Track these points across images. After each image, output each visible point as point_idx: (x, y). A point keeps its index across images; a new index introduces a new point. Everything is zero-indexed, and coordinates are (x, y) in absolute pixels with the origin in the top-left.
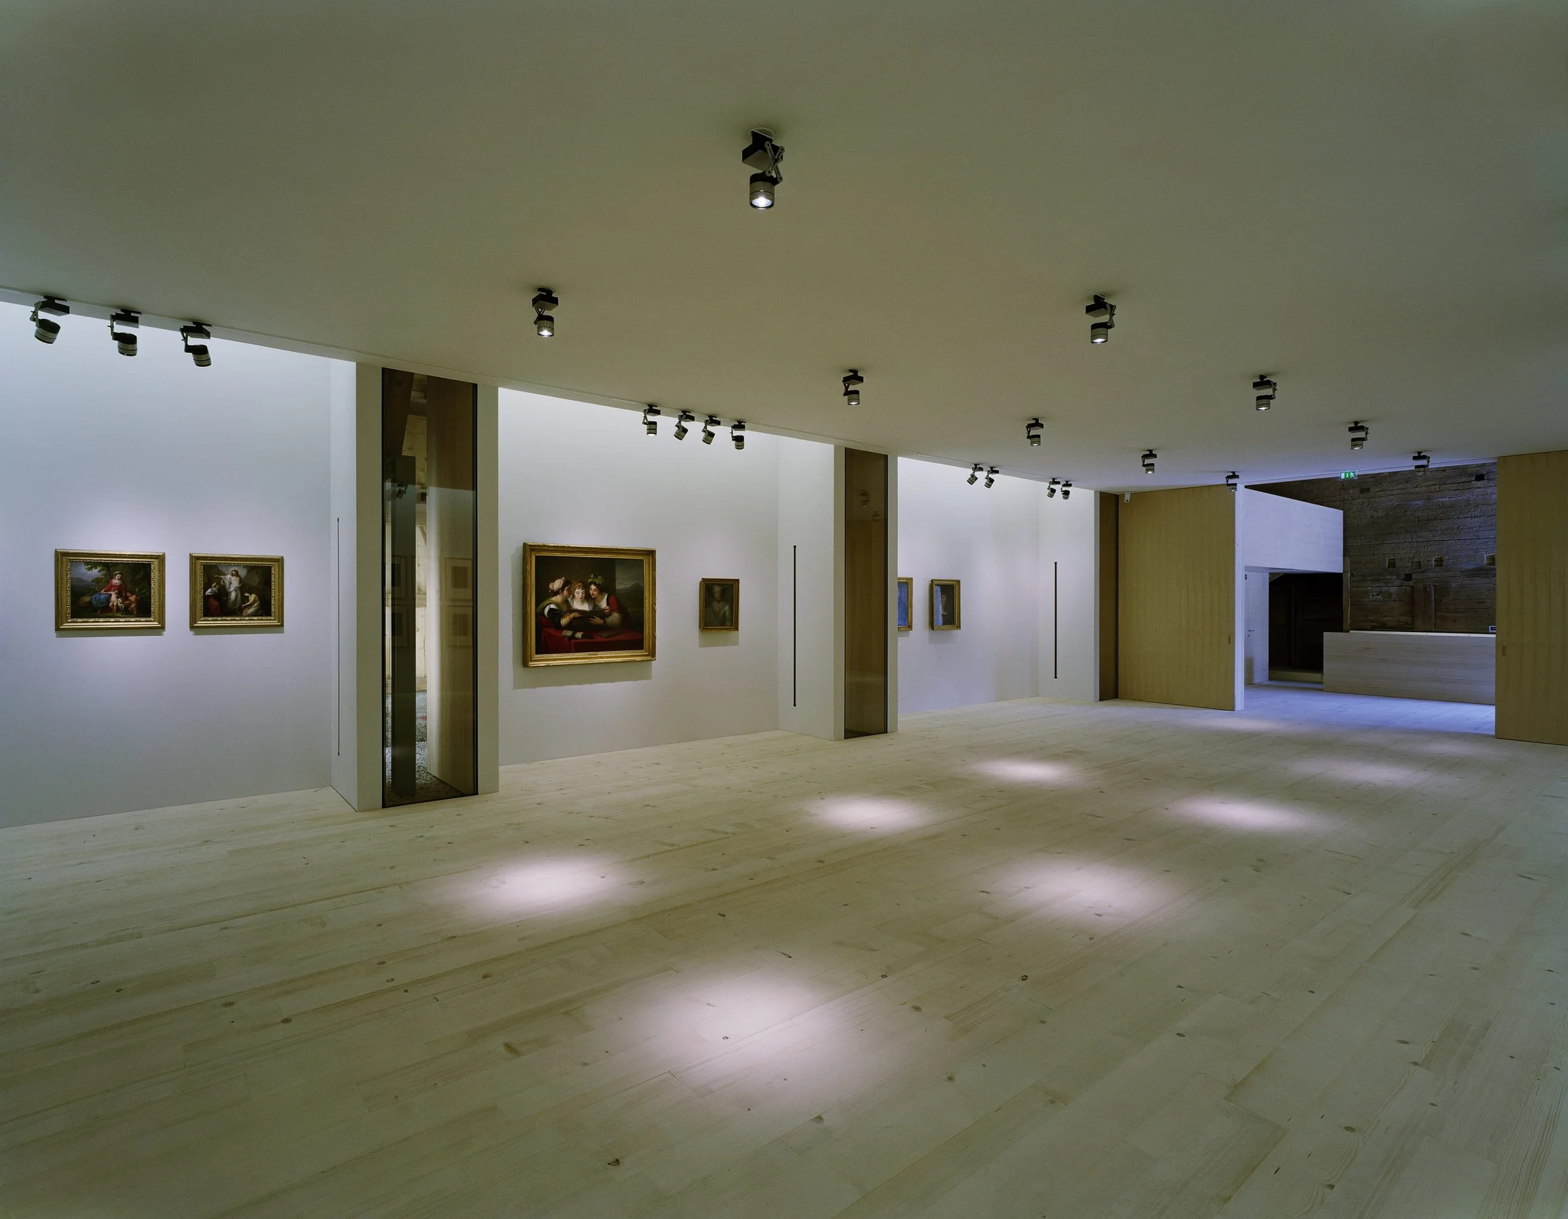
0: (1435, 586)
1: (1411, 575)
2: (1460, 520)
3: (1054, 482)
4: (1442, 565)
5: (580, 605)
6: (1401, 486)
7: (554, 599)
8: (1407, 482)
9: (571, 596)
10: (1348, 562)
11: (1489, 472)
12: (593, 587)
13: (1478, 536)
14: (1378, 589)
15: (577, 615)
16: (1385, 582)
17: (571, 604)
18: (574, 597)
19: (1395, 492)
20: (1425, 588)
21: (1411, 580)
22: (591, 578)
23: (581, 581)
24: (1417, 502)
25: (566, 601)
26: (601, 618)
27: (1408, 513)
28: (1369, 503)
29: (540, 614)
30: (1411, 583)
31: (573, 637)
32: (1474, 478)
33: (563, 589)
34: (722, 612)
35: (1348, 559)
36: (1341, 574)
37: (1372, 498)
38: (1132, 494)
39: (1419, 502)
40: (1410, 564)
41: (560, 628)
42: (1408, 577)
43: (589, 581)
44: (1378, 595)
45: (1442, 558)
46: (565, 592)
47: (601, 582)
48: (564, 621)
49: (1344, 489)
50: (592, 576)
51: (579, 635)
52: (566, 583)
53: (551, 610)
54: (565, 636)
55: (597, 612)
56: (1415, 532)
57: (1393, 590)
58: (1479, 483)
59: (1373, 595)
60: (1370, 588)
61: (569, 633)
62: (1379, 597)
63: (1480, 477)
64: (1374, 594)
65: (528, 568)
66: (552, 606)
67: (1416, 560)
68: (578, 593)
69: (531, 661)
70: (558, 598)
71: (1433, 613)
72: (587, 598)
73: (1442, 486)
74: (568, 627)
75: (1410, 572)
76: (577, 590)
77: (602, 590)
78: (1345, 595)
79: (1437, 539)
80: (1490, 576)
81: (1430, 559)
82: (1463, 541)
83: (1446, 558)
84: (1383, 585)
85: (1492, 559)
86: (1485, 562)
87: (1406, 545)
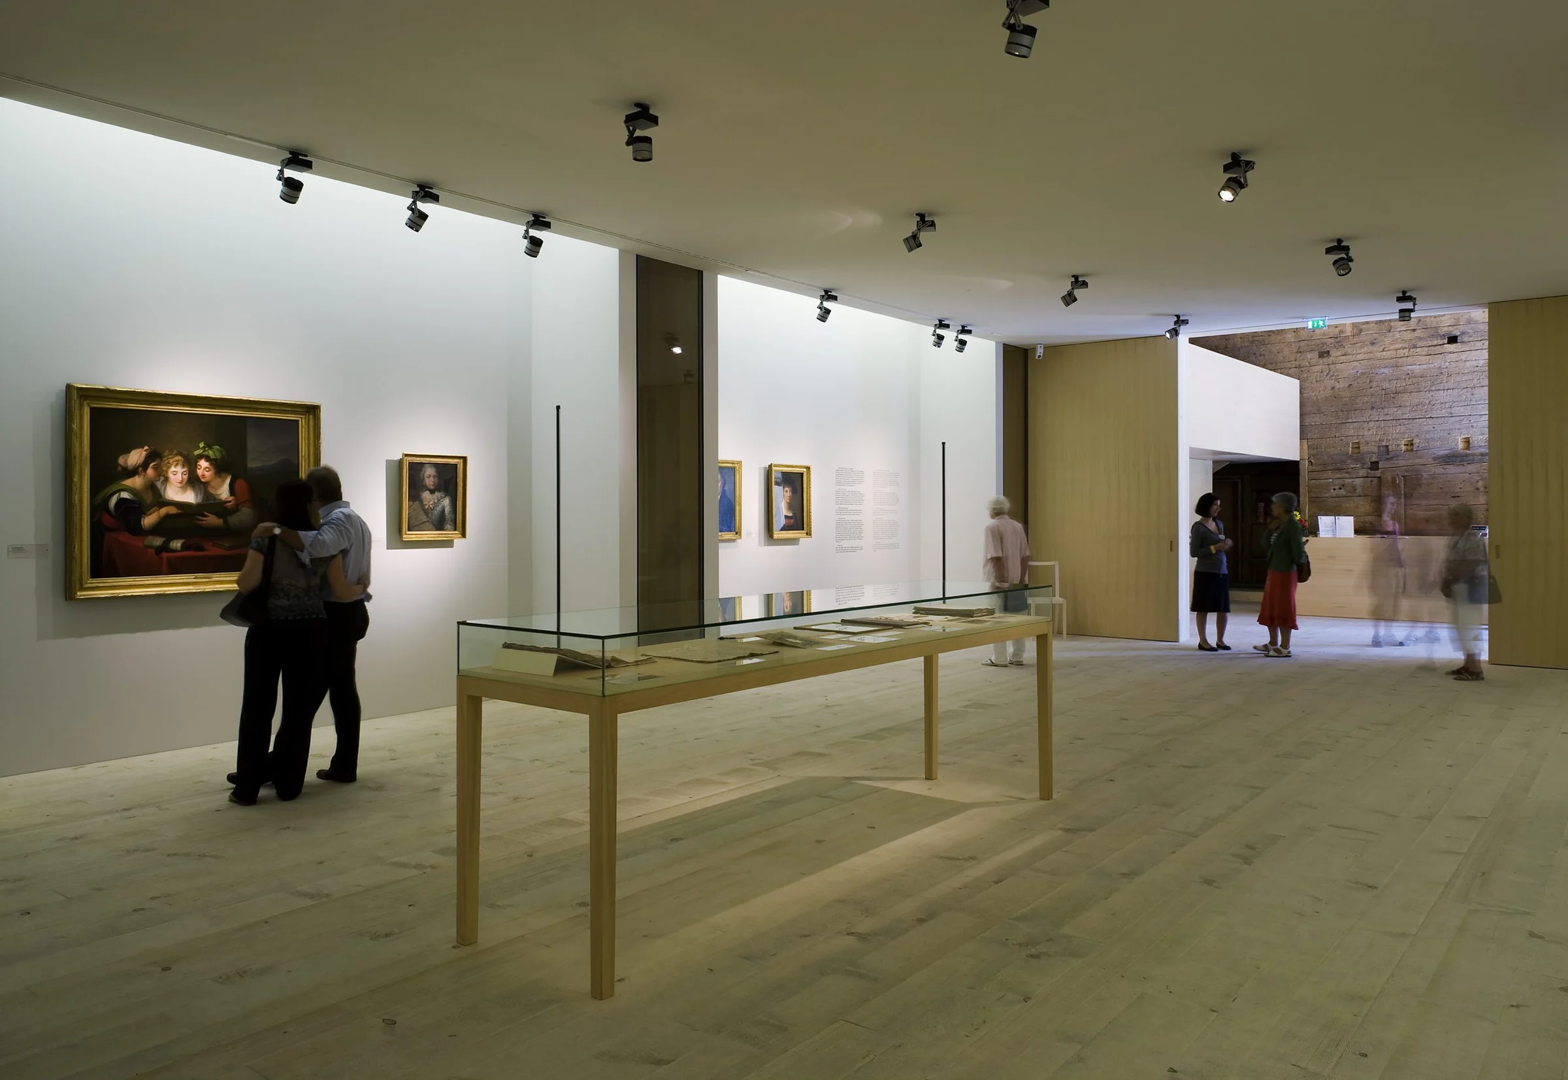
0: (1405, 477)
1: (1377, 463)
2: (1431, 394)
3: (942, 325)
4: (1412, 450)
5: (178, 493)
6: (1365, 350)
7: (128, 482)
8: (1373, 344)
9: (162, 478)
10: (1306, 447)
11: (1463, 333)
12: (203, 463)
13: (1451, 414)
14: (1340, 482)
15: (173, 510)
16: (1347, 473)
17: (162, 493)
18: (167, 479)
19: (1359, 357)
20: (1394, 479)
21: (1378, 469)
22: (199, 448)
23: (181, 454)
24: (1383, 370)
25: (152, 487)
26: (218, 515)
27: (1375, 384)
28: (1330, 371)
29: (99, 507)
30: (1378, 473)
31: (165, 548)
32: (1446, 341)
33: (145, 465)
34: (439, 509)
35: (1305, 442)
36: (1299, 461)
37: (1333, 364)
38: (1047, 348)
39: (1386, 370)
40: (1376, 449)
41: (138, 531)
42: (1375, 465)
43: (197, 452)
44: (1340, 489)
45: (1412, 440)
46: (150, 471)
47: (218, 455)
48: (148, 521)
49: (1300, 352)
50: (202, 445)
51: (177, 544)
52: (153, 456)
53: (122, 501)
54: (151, 547)
55: (210, 504)
56: (1382, 408)
57: (1358, 481)
58: (1452, 347)
59: (1334, 489)
60: (1331, 480)
61: (158, 541)
62: (1342, 492)
63: (1453, 340)
64: (1336, 488)
65: (75, 426)
66: (125, 495)
67: (1384, 444)
68: (175, 473)
69: (82, 589)
70: (137, 482)
71: (1403, 511)
72: (193, 481)
73: (1412, 350)
74: (156, 530)
75: (1377, 460)
76: (173, 469)
77: (220, 468)
78: (1303, 489)
79: (1406, 416)
80: (1465, 463)
81: (1399, 442)
82: (1435, 420)
83: (1416, 441)
84: (1347, 475)
85: (1467, 441)
86: (1461, 446)
87: (1371, 424)
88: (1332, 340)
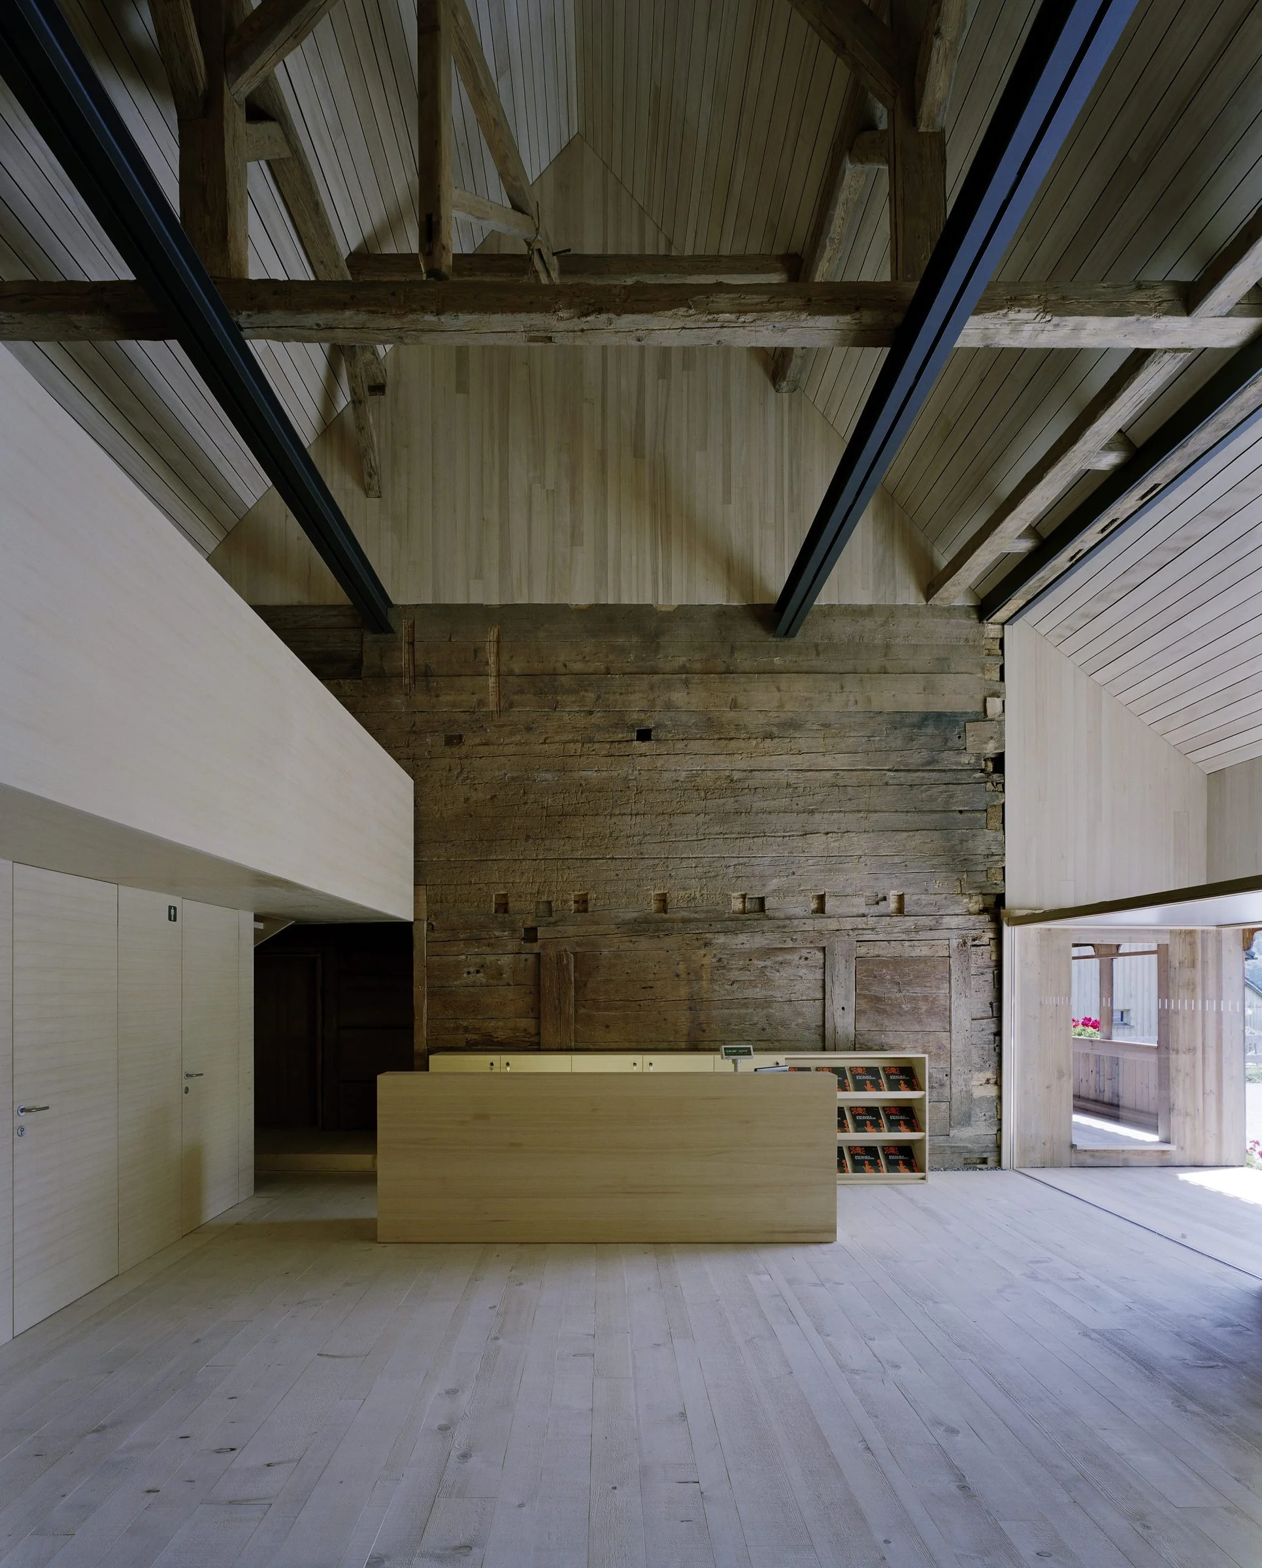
0: (575, 954)
1: (535, 929)
2: (614, 819)
4: (586, 911)
6: (518, 738)
8: (529, 729)
10: (423, 898)
11: (657, 726)
13: (641, 854)
14: (478, 960)
16: (490, 945)
19: (508, 749)
20: (560, 958)
21: (535, 940)
24: (544, 775)
27: (531, 797)
28: (462, 769)
30: (536, 947)
32: (635, 735)
35: (422, 890)
36: (410, 924)
37: (467, 757)
39: (548, 776)
40: (533, 906)
42: (531, 934)
44: (478, 972)
45: (586, 894)
49: (415, 732)
56: (542, 839)
57: (505, 960)
58: (643, 747)
59: (469, 973)
60: (464, 957)
62: (481, 978)
63: (644, 735)
64: (472, 970)
67: (544, 898)
71: (572, 1011)
73: (586, 746)
75: (534, 924)
78: (419, 972)
79: (578, 854)
80: (661, 934)
81: (566, 897)
82: (618, 862)
83: (592, 895)
84: (488, 950)
85: (663, 900)
86: (654, 906)
87: (526, 865)
88: (466, 717)
